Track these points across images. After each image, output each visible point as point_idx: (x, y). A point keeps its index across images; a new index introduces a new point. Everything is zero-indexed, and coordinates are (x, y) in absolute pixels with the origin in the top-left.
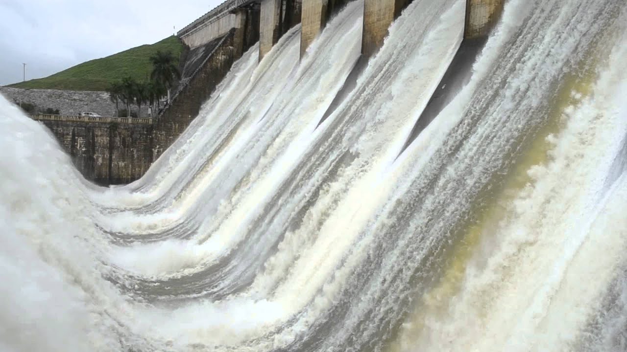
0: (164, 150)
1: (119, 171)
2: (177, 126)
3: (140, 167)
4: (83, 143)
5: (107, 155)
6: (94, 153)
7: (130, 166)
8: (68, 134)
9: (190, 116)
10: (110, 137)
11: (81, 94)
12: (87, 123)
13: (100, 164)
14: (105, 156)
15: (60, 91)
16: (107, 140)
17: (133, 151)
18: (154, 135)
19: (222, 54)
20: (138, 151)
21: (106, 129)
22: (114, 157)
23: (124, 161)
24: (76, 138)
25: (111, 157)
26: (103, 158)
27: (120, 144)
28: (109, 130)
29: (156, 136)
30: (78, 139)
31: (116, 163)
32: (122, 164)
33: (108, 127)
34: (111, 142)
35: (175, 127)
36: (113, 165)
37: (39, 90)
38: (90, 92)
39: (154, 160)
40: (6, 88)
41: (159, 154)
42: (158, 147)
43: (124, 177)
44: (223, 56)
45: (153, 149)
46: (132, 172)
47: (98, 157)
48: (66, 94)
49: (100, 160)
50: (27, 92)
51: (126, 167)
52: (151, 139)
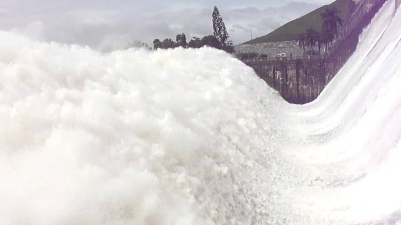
0: (333, 76)
1: (303, 92)
2: (341, 59)
3: (317, 89)
4: (280, 75)
5: (295, 82)
6: (287, 81)
7: (311, 88)
8: (271, 70)
9: (349, 51)
10: (297, 69)
11: (284, 43)
12: (282, 62)
13: (291, 88)
14: (294, 82)
15: (271, 43)
16: (295, 71)
17: (312, 78)
18: (325, 66)
19: (369, 3)
20: (315, 78)
21: (293, 65)
22: (300, 83)
23: (306, 85)
24: (276, 71)
25: (298, 83)
26: (293, 84)
27: (303, 74)
28: (295, 65)
29: (327, 66)
30: (276, 72)
31: (301, 86)
32: (305, 87)
33: (295, 63)
34: (298, 73)
35: (340, 59)
36: (299, 88)
37: (259, 44)
38: (289, 41)
39: (326, 83)
40: (241, 45)
41: (330, 79)
42: (328, 74)
43: (307, 96)
44: (370, 5)
45: (325, 76)
46: (312, 92)
47: (290, 84)
48: (275, 44)
49: (291, 85)
50: (253, 46)
51: (308, 89)
52: (324, 69)
